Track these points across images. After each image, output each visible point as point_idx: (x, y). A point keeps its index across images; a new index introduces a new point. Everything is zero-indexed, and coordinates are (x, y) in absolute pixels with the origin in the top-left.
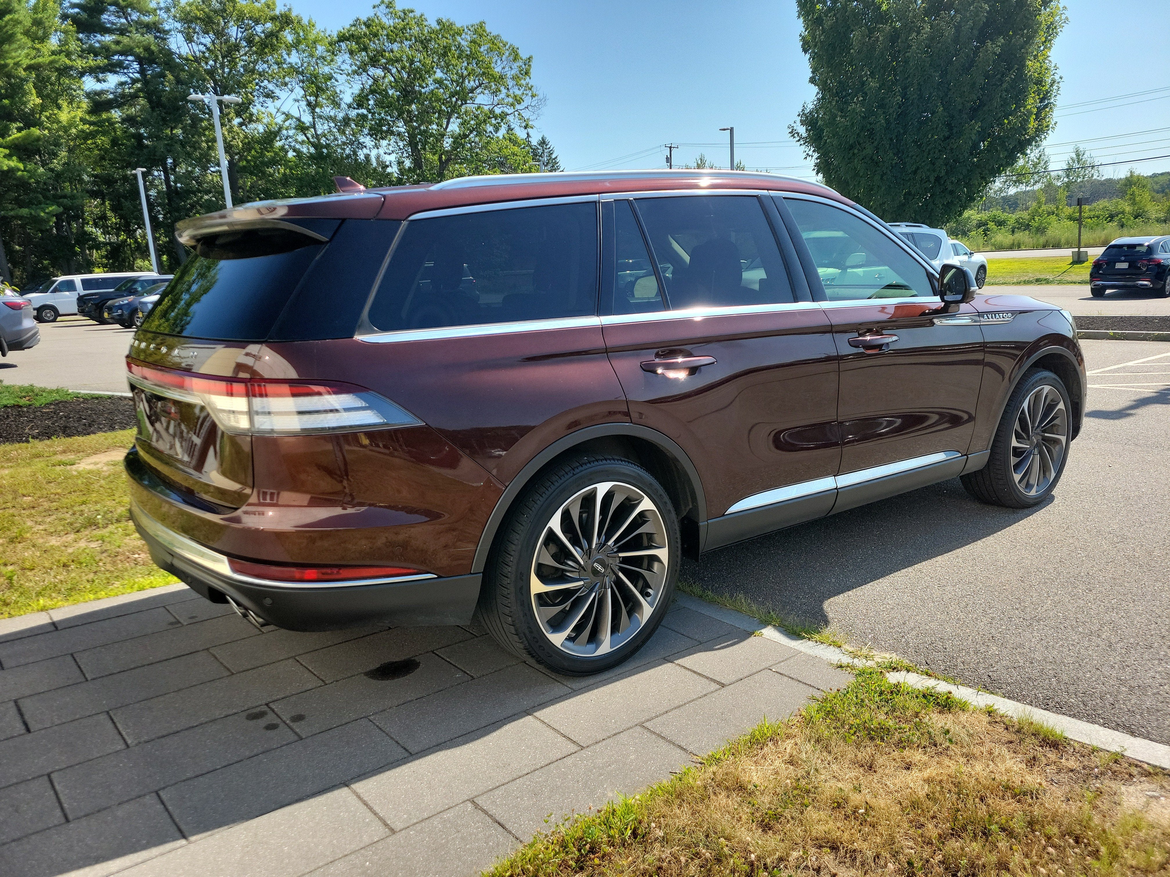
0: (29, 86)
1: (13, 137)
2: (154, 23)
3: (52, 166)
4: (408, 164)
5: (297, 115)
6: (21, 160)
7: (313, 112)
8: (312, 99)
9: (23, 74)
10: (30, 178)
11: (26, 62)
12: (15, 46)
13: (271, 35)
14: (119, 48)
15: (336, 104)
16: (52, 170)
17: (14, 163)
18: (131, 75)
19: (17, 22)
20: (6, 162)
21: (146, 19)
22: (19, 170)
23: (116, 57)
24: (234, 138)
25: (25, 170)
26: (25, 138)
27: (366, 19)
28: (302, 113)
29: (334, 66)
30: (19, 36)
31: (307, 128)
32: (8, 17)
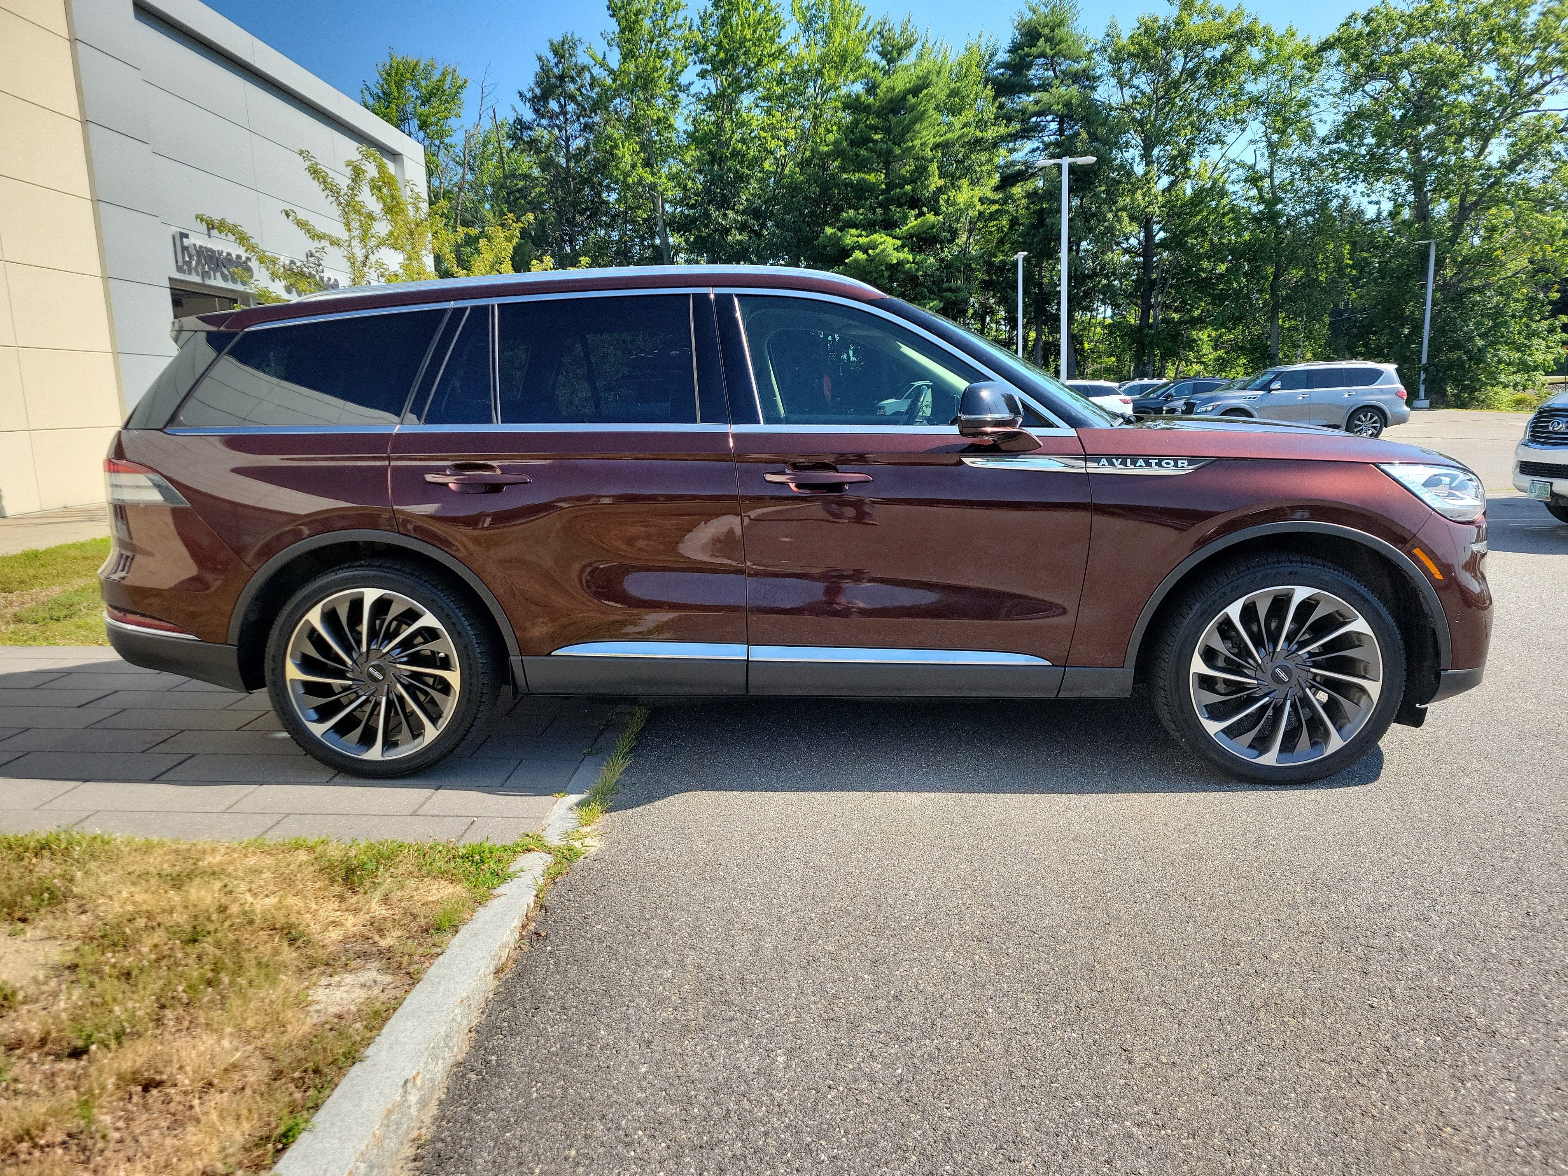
0: (934, 168)
1: (910, 225)
2: (1084, 71)
3: (943, 255)
4: (1406, 213)
5: (1250, 161)
6: (912, 250)
7: (1273, 154)
8: (1275, 137)
9: (929, 154)
10: (917, 270)
11: (932, 142)
12: (926, 124)
13: (1226, 58)
14: (1037, 108)
15: (1306, 138)
16: (942, 260)
17: (906, 255)
18: (1046, 139)
19: (933, 96)
20: (896, 254)
21: (1076, 67)
22: (908, 262)
23: (1034, 119)
24: (1150, 203)
25: (913, 262)
26: (921, 226)
27: (1366, 12)
28: (1259, 158)
29: (1313, 85)
30: (931, 112)
31: (1261, 178)
32: (925, 92)
